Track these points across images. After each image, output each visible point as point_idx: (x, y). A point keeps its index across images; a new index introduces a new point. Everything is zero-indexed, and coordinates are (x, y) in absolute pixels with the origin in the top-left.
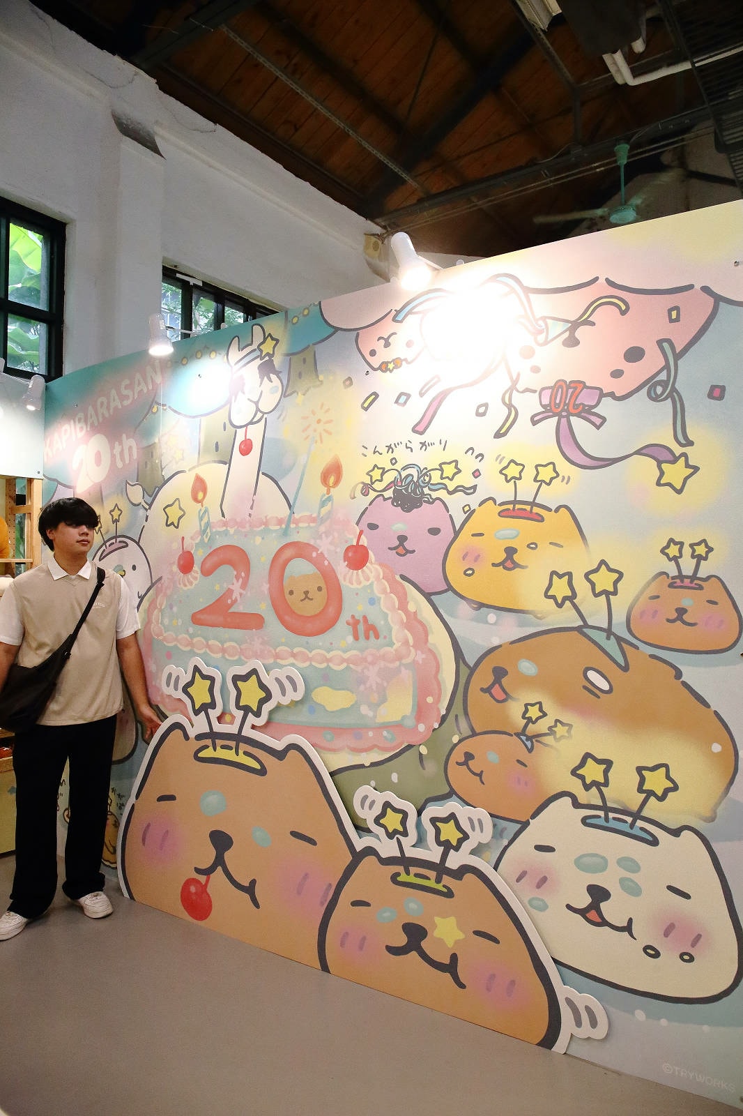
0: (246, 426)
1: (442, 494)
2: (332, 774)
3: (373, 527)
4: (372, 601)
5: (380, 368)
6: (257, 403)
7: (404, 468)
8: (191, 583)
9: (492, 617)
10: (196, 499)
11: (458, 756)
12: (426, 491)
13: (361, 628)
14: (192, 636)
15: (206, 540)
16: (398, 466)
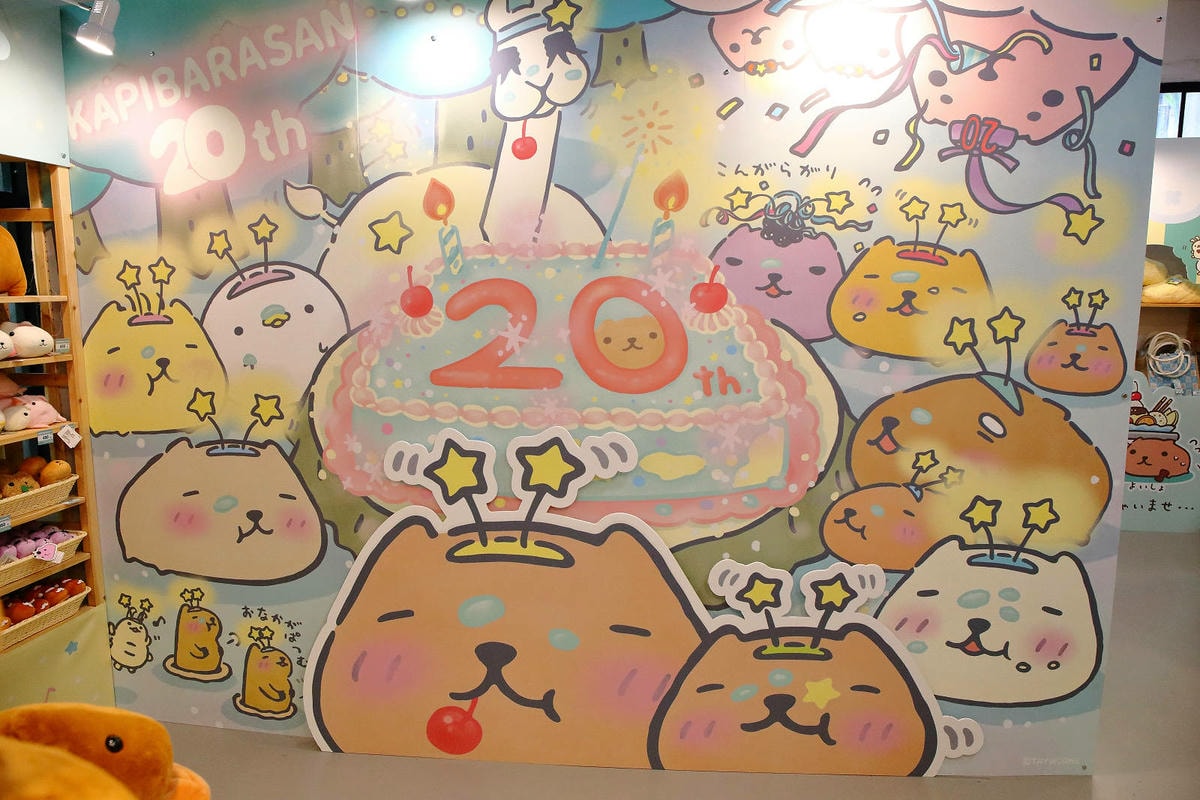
0: (525, 118)
1: (829, 228)
2: (673, 550)
3: (733, 262)
4: (732, 350)
5: (745, 68)
6: (543, 90)
7: (780, 195)
8: (428, 330)
9: (884, 365)
10: (432, 214)
11: (838, 513)
12: (808, 223)
13: (715, 382)
14: (432, 402)
15: (455, 271)
16: (772, 192)
